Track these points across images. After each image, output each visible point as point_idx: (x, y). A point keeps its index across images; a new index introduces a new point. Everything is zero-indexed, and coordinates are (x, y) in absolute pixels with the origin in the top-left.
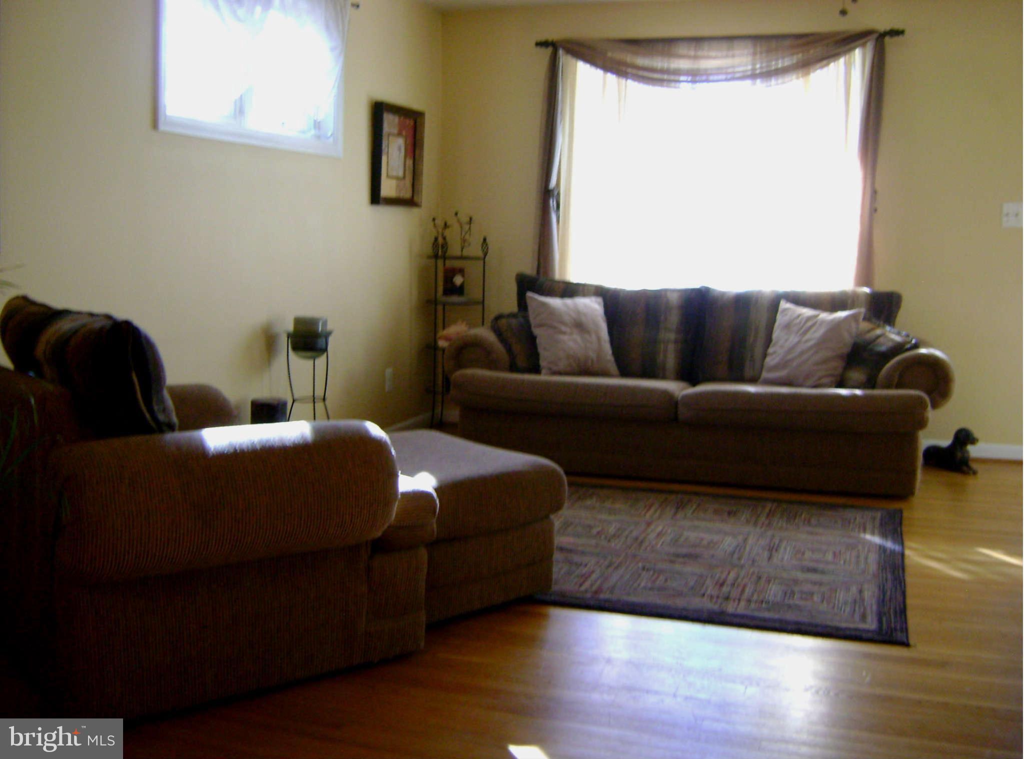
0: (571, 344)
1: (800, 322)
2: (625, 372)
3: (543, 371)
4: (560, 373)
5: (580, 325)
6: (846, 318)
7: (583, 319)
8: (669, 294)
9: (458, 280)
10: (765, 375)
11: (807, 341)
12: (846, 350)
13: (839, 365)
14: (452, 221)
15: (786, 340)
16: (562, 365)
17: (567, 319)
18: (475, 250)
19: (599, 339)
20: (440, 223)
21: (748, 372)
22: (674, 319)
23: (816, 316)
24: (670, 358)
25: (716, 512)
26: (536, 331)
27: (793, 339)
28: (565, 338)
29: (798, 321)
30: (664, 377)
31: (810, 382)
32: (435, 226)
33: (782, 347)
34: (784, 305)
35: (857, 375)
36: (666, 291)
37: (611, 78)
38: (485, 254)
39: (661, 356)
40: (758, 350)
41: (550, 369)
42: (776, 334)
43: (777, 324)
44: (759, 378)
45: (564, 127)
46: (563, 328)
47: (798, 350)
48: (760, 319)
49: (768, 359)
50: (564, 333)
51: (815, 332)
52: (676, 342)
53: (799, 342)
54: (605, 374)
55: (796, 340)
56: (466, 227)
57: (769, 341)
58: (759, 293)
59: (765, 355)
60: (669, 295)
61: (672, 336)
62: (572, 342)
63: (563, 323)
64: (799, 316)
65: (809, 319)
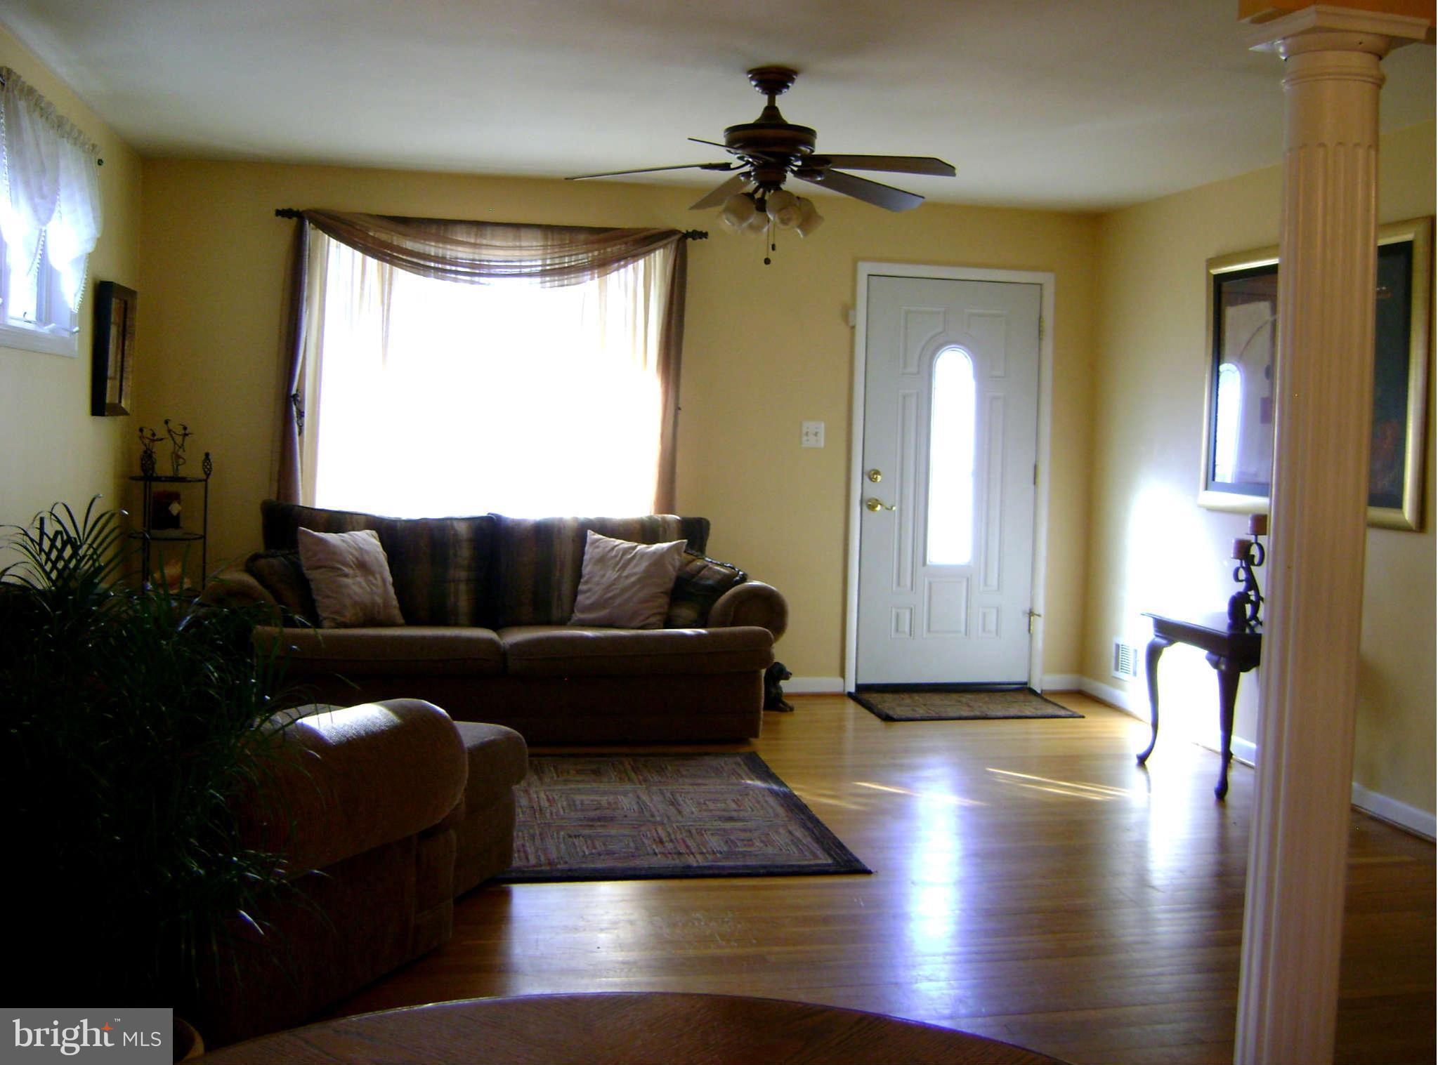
0: (356, 589)
1: (616, 556)
2: (411, 621)
3: (326, 623)
4: (345, 626)
5: (363, 566)
6: (670, 549)
7: (367, 558)
8: (455, 524)
9: (175, 508)
10: (578, 615)
11: (627, 577)
12: (670, 585)
13: (664, 601)
14: (161, 432)
15: (603, 576)
16: (349, 615)
17: (349, 558)
18: (193, 469)
19: (384, 581)
20: (147, 433)
21: (556, 614)
22: (465, 553)
23: (635, 548)
24: (462, 600)
25: (578, 772)
26: (311, 574)
27: (611, 575)
28: (348, 581)
29: (614, 553)
30: (456, 625)
31: (636, 623)
32: (141, 437)
33: (598, 584)
34: (592, 536)
35: (686, 612)
36: (451, 519)
37: (372, 263)
38: (208, 475)
39: (452, 599)
40: (566, 587)
41: (334, 619)
42: (586, 570)
43: (586, 557)
44: (569, 620)
45: (310, 316)
46: (346, 570)
47: (620, 586)
48: (565, 551)
49: (580, 598)
50: (346, 576)
51: (636, 566)
52: (468, 581)
53: (619, 577)
54: (391, 624)
55: (615, 575)
56: (179, 440)
57: (578, 575)
58: (561, 520)
59: (575, 593)
60: (457, 525)
61: (463, 574)
62: (356, 586)
63: (346, 564)
64: (613, 549)
65: (626, 551)
